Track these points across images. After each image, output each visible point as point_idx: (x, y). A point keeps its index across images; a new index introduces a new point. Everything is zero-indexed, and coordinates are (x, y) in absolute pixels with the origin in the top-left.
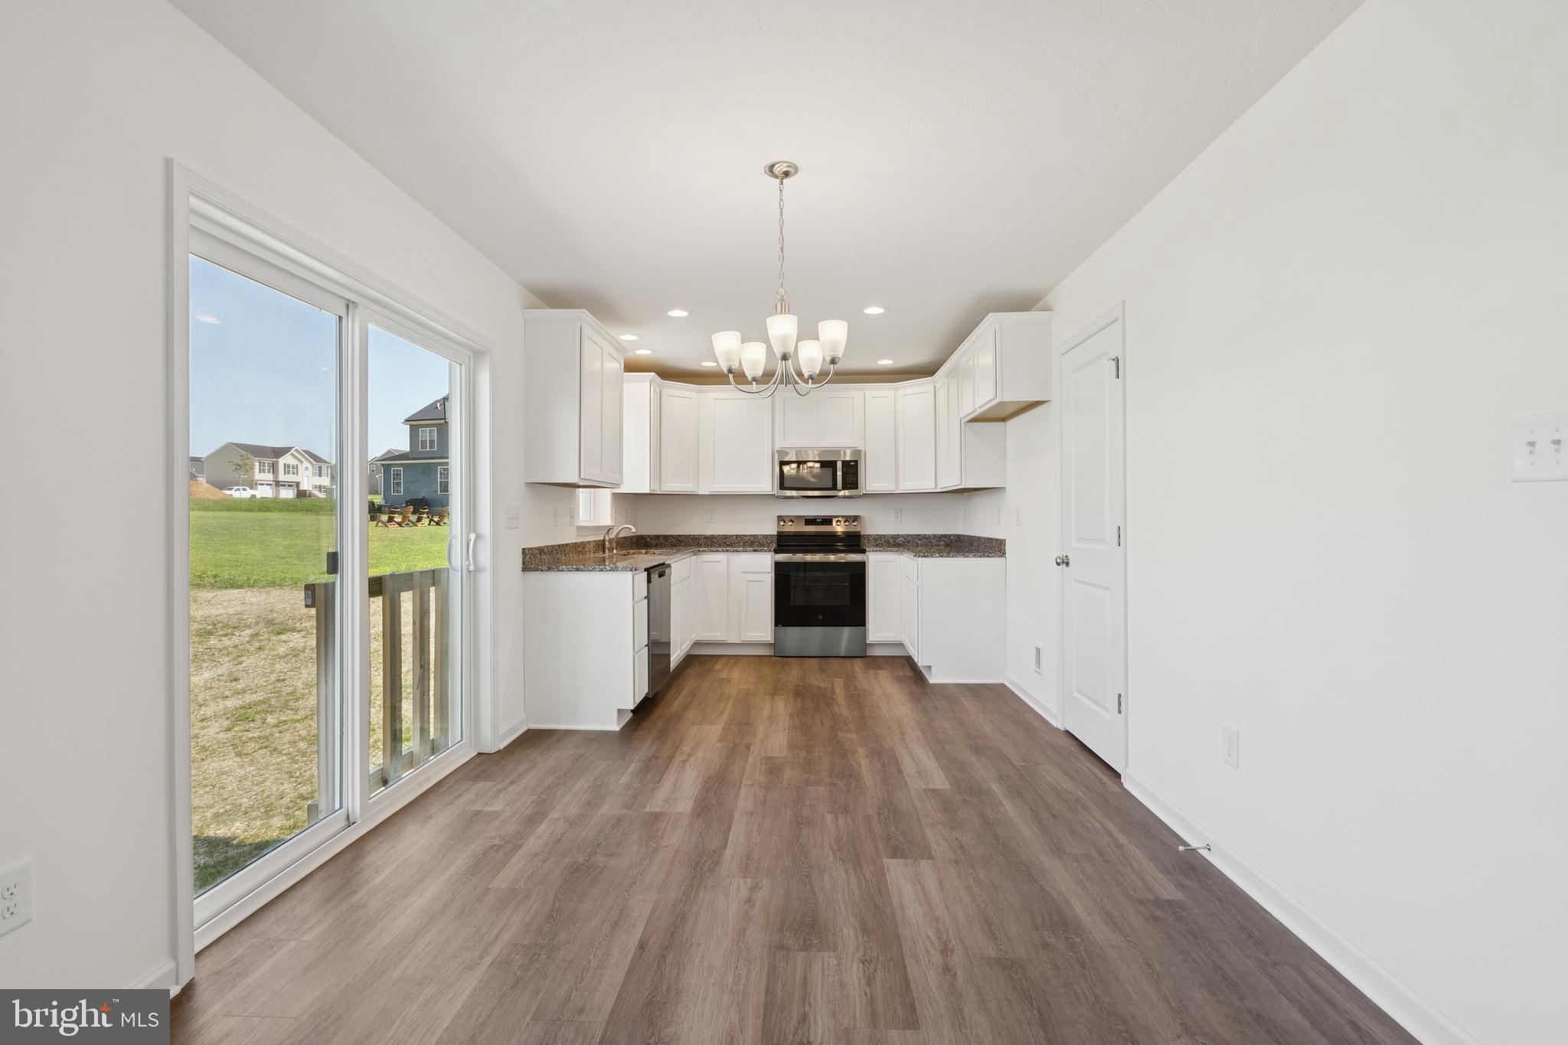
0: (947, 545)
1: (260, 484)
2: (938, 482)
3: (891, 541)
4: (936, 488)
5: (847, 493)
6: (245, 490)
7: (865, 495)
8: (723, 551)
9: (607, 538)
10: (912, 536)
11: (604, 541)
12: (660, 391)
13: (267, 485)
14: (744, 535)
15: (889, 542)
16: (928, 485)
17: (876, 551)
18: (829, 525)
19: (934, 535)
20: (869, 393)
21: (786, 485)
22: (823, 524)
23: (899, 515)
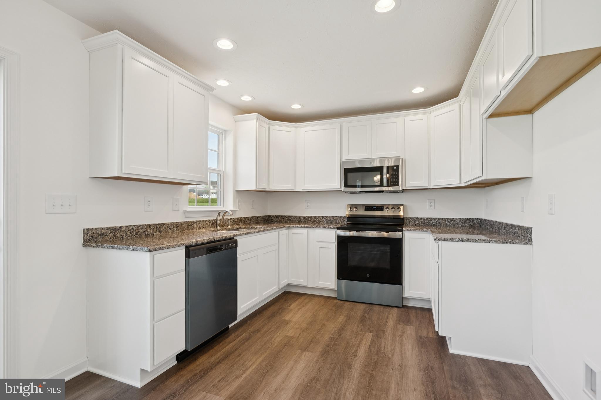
0: (471, 227)
1: (212, 194)
2: (462, 178)
3: (427, 223)
4: (460, 183)
5: (391, 188)
6: (206, 195)
7: (404, 190)
8: (304, 227)
9: (218, 218)
10: (442, 219)
11: (217, 220)
12: (269, 128)
13: (214, 194)
14: (327, 217)
15: (424, 223)
16: (454, 182)
17: (410, 230)
18: (381, 210)
19: (461, 219)
20: (408, 118)
21: (349, 184)
22: (376, 210)
23: (433, 204)
